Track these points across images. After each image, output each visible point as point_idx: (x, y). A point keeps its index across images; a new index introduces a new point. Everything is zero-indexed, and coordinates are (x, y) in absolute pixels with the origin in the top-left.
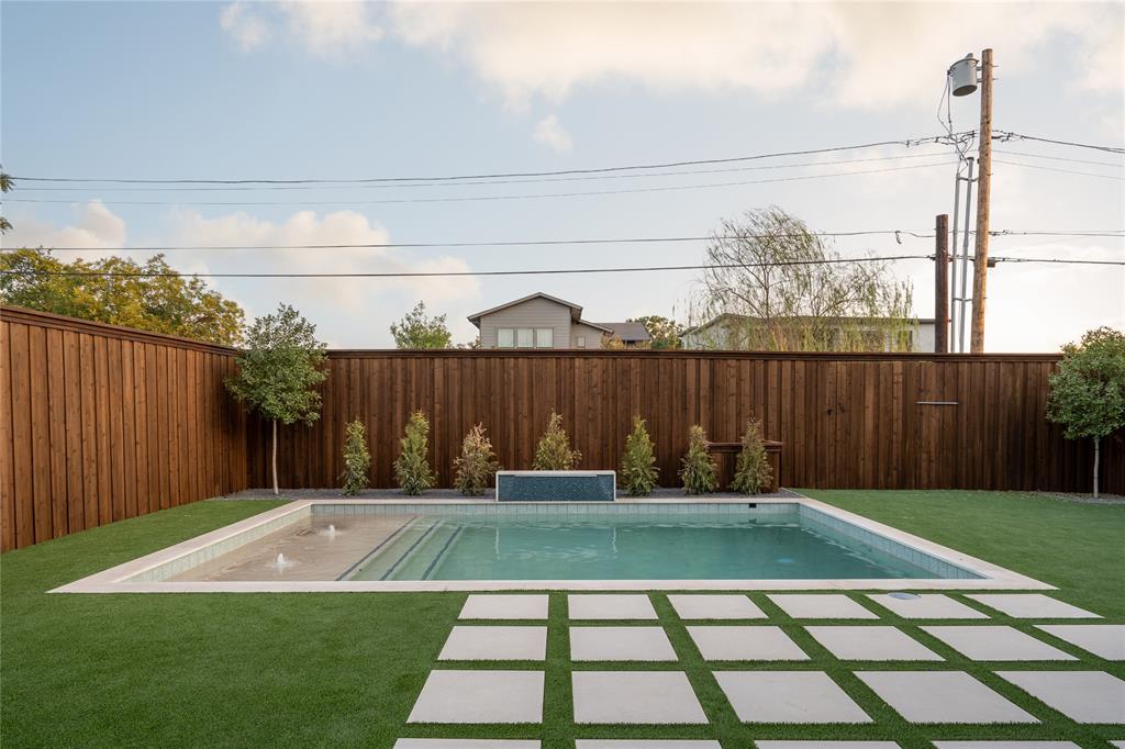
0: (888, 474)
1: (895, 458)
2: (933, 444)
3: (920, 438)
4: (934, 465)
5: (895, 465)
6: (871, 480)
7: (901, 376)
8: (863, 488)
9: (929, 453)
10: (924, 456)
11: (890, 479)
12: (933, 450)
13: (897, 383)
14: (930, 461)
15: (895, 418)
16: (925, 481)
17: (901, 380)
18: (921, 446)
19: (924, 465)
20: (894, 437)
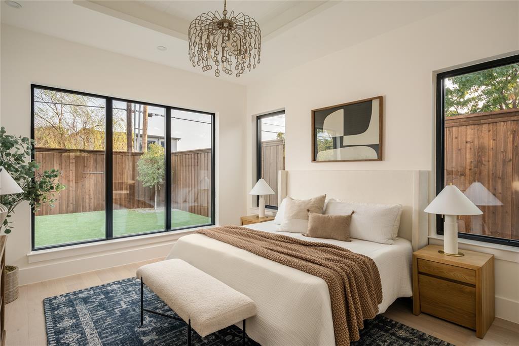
0: (68, 206)
1: (71, 198)
2: (91, 190)
3: (84, 188)
4: (92, 201)
5: (71, 201)
6: (58, 210)
7: (74, 160)
8: (54, 214)
9: (89, 195)
10: (87, 196)
11: (69, 208)
12: (92, 194)
13: (72, 163)
14: (90, 199)
15: (71, 179)
16: (88, 208)
17: (74, 162)
18: (85, 192)
19: (87, 201)
20: (71, 188)
